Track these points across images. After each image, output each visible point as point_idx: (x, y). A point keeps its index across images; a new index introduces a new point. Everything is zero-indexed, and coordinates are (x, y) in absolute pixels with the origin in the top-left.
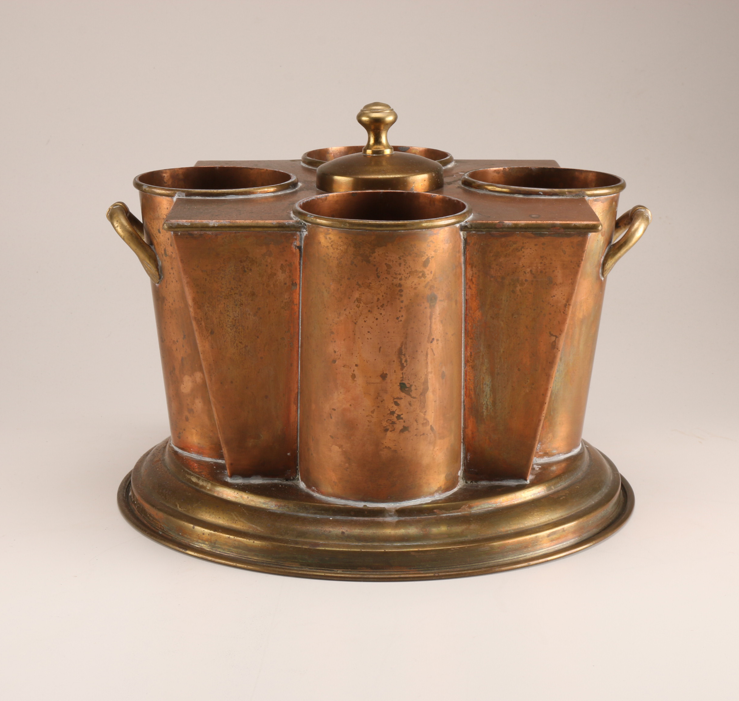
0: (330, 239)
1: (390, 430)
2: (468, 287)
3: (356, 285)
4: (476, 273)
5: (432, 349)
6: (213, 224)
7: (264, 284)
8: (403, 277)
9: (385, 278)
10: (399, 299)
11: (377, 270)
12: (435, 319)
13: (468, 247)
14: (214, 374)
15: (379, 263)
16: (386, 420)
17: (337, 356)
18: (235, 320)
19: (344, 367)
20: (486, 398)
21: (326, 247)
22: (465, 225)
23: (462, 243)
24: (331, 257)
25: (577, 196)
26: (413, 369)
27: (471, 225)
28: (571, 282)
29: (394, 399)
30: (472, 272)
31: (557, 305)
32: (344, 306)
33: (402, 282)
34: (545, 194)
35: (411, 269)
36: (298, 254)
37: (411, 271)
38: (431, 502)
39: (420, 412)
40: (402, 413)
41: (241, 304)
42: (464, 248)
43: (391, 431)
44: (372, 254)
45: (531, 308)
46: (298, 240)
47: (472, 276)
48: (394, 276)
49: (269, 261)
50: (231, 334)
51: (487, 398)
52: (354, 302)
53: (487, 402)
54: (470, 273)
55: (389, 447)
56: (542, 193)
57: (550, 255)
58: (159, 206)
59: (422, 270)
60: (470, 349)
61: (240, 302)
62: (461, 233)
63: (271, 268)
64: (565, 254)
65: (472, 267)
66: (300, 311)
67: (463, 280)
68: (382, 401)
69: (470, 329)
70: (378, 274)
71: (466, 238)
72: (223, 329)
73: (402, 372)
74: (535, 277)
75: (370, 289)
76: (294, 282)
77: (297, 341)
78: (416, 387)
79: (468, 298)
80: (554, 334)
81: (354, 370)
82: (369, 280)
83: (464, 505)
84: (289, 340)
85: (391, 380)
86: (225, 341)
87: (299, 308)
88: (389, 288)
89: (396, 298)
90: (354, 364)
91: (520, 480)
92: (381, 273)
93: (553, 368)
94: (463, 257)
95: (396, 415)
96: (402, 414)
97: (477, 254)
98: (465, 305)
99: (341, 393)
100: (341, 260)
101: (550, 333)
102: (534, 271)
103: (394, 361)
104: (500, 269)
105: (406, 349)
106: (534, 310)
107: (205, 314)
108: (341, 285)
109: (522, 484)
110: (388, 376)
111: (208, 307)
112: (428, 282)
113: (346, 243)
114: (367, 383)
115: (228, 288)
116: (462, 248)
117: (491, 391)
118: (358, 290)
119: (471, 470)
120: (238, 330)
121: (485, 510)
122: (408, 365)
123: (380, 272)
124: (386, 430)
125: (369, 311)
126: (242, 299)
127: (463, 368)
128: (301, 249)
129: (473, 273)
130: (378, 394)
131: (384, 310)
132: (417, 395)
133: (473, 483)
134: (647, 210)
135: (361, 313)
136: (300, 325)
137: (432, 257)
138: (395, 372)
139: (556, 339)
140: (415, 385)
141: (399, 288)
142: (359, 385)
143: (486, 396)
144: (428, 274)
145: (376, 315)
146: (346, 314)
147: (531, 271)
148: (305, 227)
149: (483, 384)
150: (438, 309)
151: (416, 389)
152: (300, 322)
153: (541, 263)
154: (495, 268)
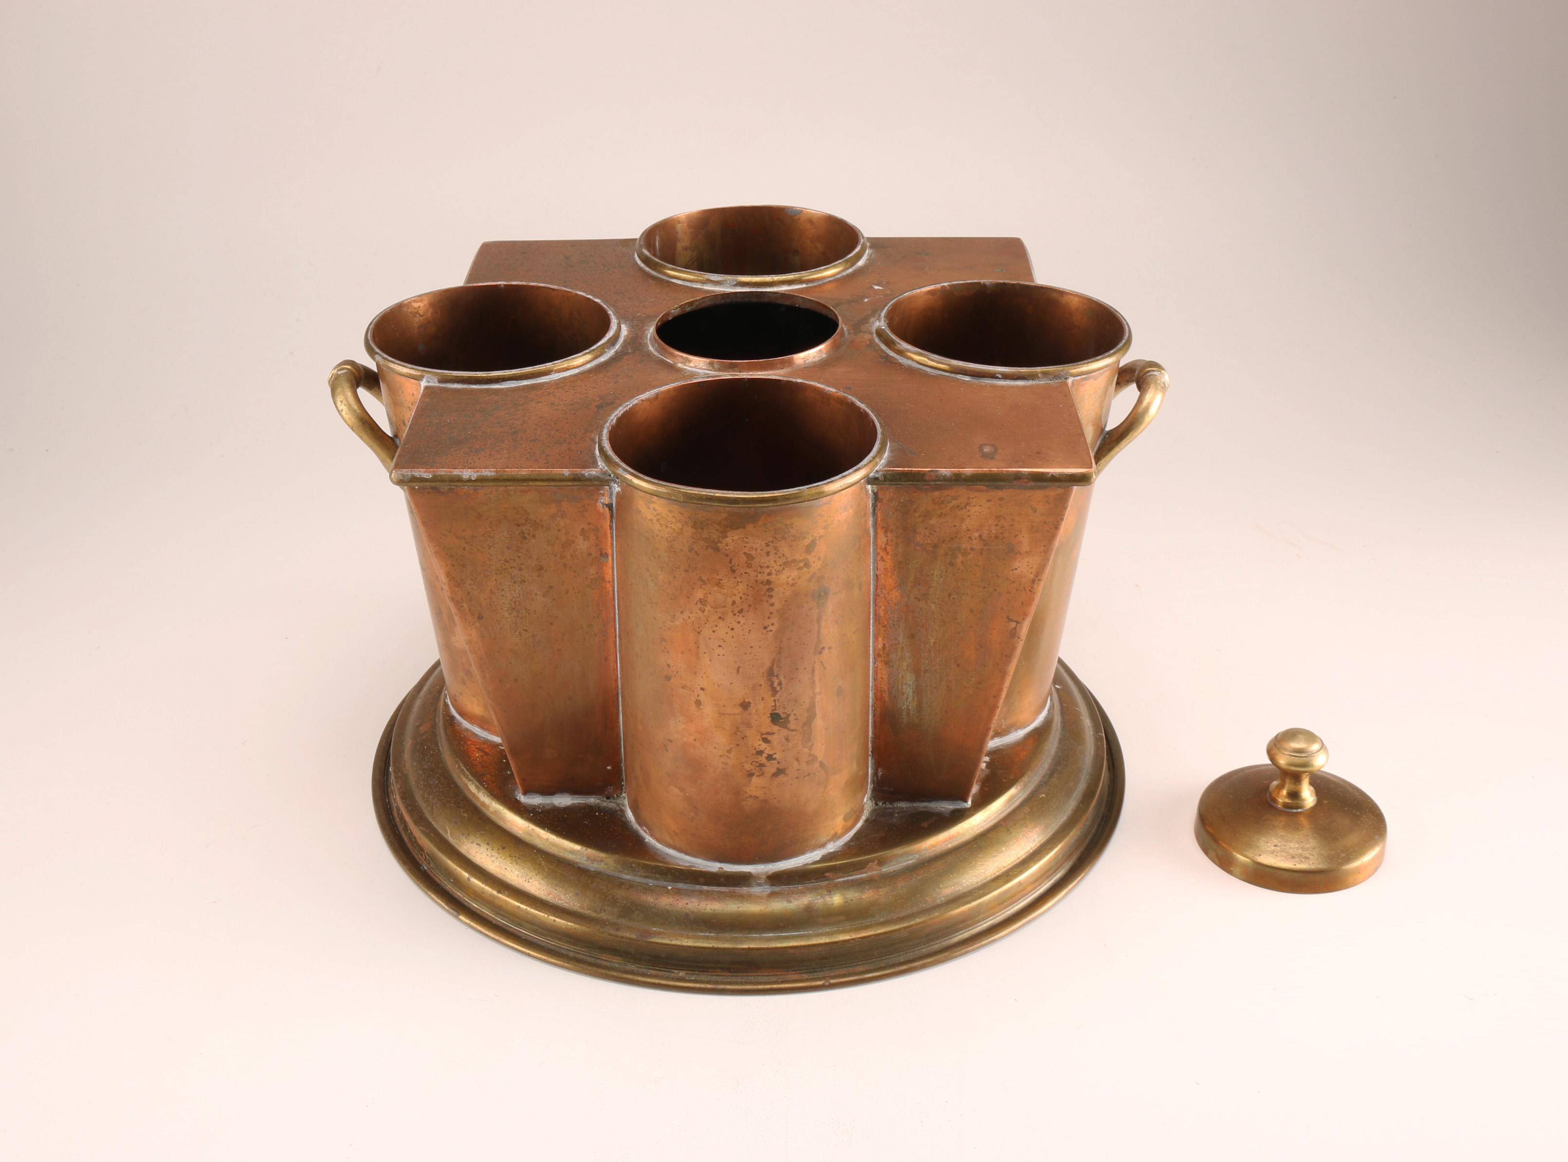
0: (655, 510)
1: (757, 774)
2: (879, 558)
3: (698, 580)
4: (892, 541)
5: (822, 663)
6: (468, 476)
7: (556, 555)
8: (773, 571)
9: (743, 573)
10: (767, 601)
11: (730, 562)
12: (826, 621)
13: (879, 504)
14: (488, 669)
15: (734, 551)
16: (749, 762)
17: (672, 671)
18: (515, 602)
19: (683, 688)
20: (907, 702)
21: (649, 520)
22: (875, 476)
23: (870, 500)
24: (657, 535)
25: (1056, 379)
26: (791, 693)
27: (885, 476)
28: (1044, 550)
29: (762, 734)
30: (886, 538)
31: (1020, 581)
32: (680, 607)
33: (772, 578)
34: (1006, 377)
35: (786, 559)
36: (608, 515)
37: (786, 561)
38: (821, 859)
39: (803, 747)
40: (774, 752)
41: (523, 581)
42: (874, 505)
43: (757, 776)
44: (723, 539)
45: (978, 586)
46: (606, 495)
47: (887, 544)
48: (759, 570)
49: (562, 524)
50: (510, 619)
51: (909, 701)
52: (696, 604)
53: (908, 706)
54: (882, 539)
55: (755, 796)
56: (1000, 376)
57: (1011, 514)
58: (400, 388)
59: (803, 558)
60: (883, 640)
61: (520, 578)
62: (869, 487)
63: (565, 534)
64: (1035, 512)
65: (886, 532)
66: (616, 590)
67: (871, 549)
68: (743, 738)
69: (882, 613)
70: (733, 568)
71: (877, 492)
72: (496, 613)
73: (775, 698)
74: (986, 545)
75: (720, 588)
76: (604, 552)
77: (613, 629)
78: (796, 716)
79: (878, 573)
80: (1014, 620)
81: (698, 695)
82: (718, 574)
83: (871, 862)
84: (600, 627)
85: (756, 711)
86: (501, 629)
87: (614, 587)
88: (751, 587)
89: (763, 601)
90: (699, 687)
91: (956, 802)
92: (738, 565)
93: (1011, 662)
94: (872, 518)
95: (765, 755)
96: (775, 754)
97: (894, 514)
98: (874, 583)
99: (680, 721)
100: (674, 543)
101: (1008, 617)
102: (984, 537)
103: (761, 685)
104: (931, 534)
105: (780, 668)
106: (984, 588)
107: (466, 594)
108: (674, 577)
109: (959, 807)
110: (752, 705)
111: (470, 585)
112: (815, 573)
113: (680, 521)
114: (719, 713)
115: (500, 560)
116: (871, 506)
117: (914, 692)
118: (701, 587)
119: (883, 788)
120: (521, 615)
121: (904, 865)
122: (783, 689)
123: (736, 565)
124: (751, 775)
125: (720, 618)
126: (523, 575)
127: (871, 664)
128: (612, 507)
129: (887, 540)
130: (738, 728)
131: (743, 616)
132: (798, 726)
133: (886, 804)
134: (1162, 371)
135: (707, 619)
136: (617, 608)
137: (821, 537)
138: (763, 699)
139: (1016, 626)
140: (795, 714)
141: (767, 587)
142: (707, 715)
143: (907, 698)
144: (814, 562)
145: (731, 623)
146: (683, 618)
147: (980, 536)
148: (616, 481)
149: (902, 684)
150: (830, 606)
151: (796, 719)
152: (616, 604)
153: (997, 525)
154: (923, 532)
